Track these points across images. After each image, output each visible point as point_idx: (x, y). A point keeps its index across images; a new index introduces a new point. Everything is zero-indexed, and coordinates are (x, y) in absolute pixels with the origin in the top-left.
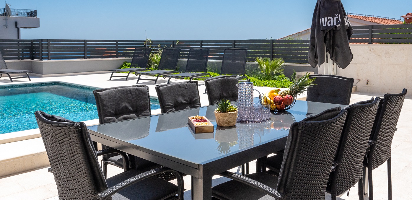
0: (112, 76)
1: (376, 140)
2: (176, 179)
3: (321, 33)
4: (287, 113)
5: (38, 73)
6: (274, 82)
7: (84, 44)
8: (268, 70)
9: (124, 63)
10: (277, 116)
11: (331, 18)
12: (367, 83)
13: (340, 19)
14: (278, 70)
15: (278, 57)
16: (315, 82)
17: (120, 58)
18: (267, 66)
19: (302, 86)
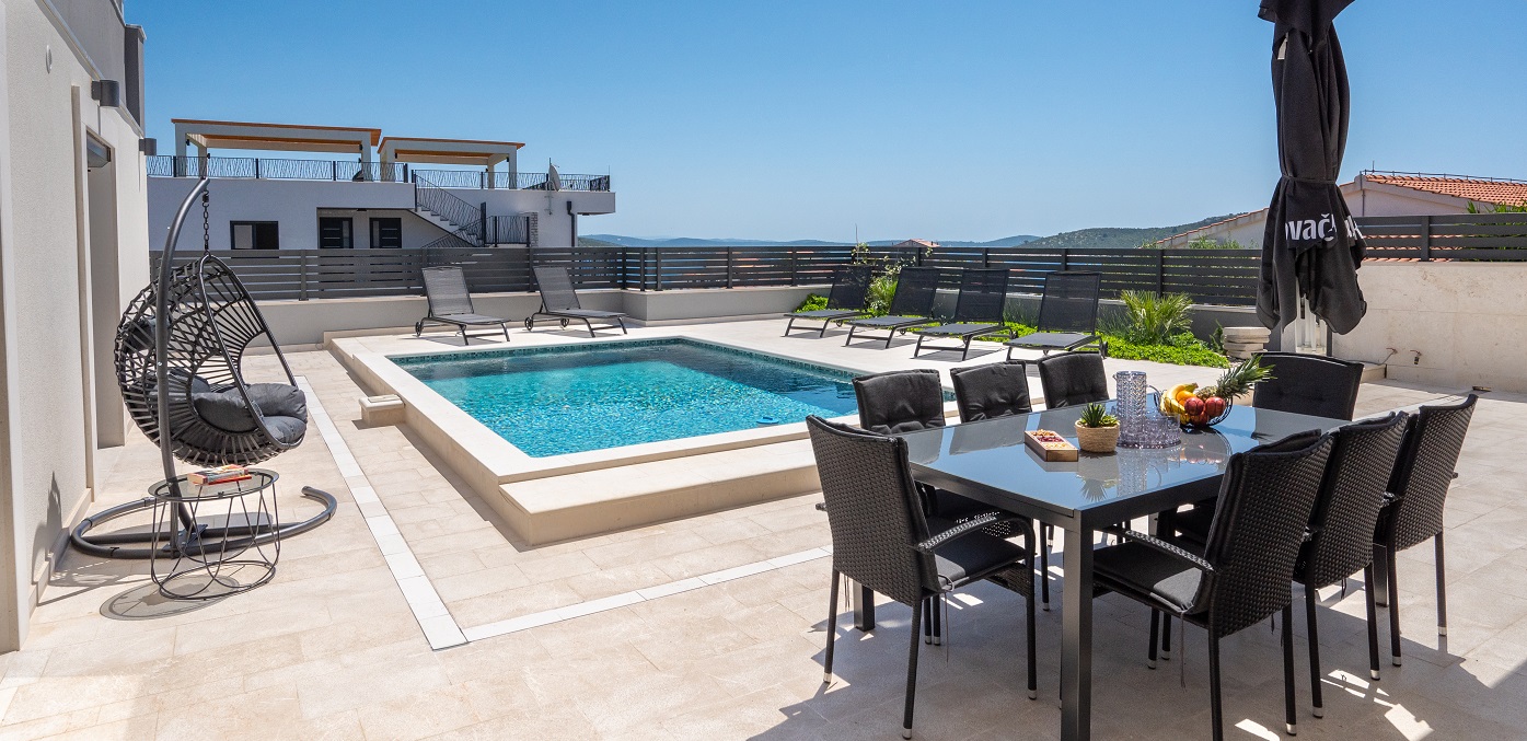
0: (790, 327)
1: (1403, 494)
2: (1023, 536)
3: (1288, 255)
4: (1213, 431)
5: (634, 317)
6: (1168, 350)
7: (727, 256)
8: (1151, 322)
9: (810, 297)
10: (1191, 436)
11: (1313, 222)
12: (1417, 360)
13: (1334, 225)
14: (1174, 321)
15: (1178, 291)
16: (1272, 374)
17: (799, 287)
18: (1148, 312)
19: (1245, 380)
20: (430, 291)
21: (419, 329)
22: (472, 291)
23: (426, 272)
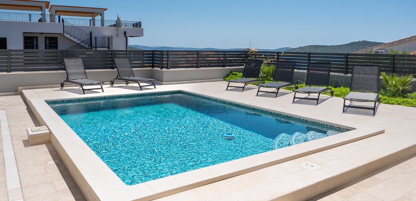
0: (228, 86)
5: (158, 80)
7: (197, 55)
9: (231, 72)
17: (227, 68)
20: (67, 68)
21: (62, 85)
22: (86, 68)
23: (65, 60)
